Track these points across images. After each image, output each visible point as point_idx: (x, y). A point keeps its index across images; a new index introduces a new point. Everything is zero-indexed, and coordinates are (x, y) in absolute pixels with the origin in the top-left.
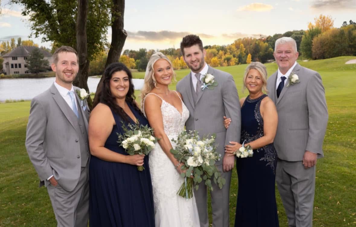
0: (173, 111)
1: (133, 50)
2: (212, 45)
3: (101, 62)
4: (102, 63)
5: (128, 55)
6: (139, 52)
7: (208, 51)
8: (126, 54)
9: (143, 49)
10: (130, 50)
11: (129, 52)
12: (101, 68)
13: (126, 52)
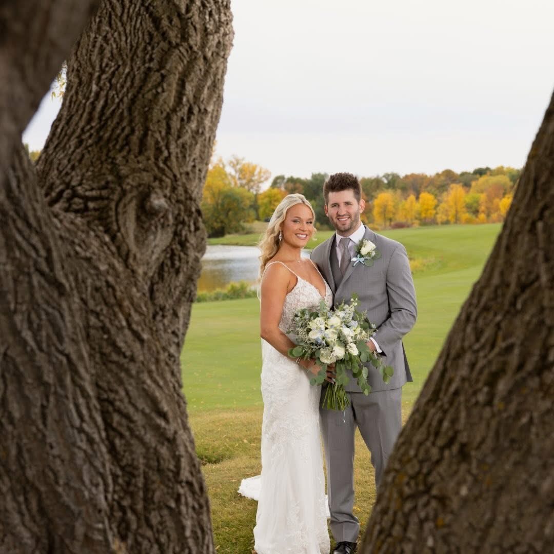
0: (314, 295)
1: (295, 176)
2: (493, 167)
3: (217, 204)
4: (219, 207)
5: (283, 189)
6: (311, 182)
7: (487, 181)
8: (278, 185)
9: (319, 175)
10: (287, 176)
11: (285, 181)
12: (216, 221)
13: (279, 181)
